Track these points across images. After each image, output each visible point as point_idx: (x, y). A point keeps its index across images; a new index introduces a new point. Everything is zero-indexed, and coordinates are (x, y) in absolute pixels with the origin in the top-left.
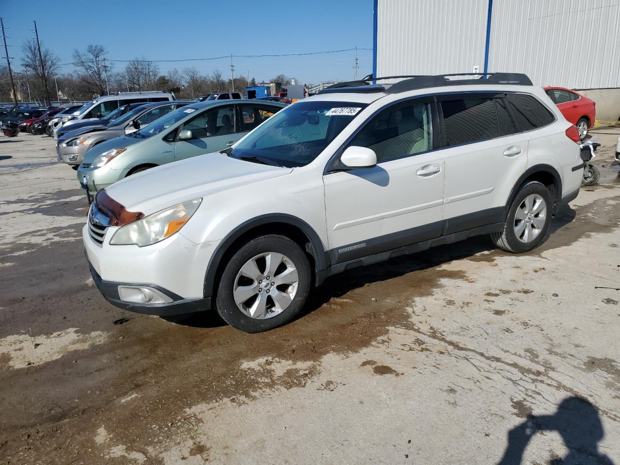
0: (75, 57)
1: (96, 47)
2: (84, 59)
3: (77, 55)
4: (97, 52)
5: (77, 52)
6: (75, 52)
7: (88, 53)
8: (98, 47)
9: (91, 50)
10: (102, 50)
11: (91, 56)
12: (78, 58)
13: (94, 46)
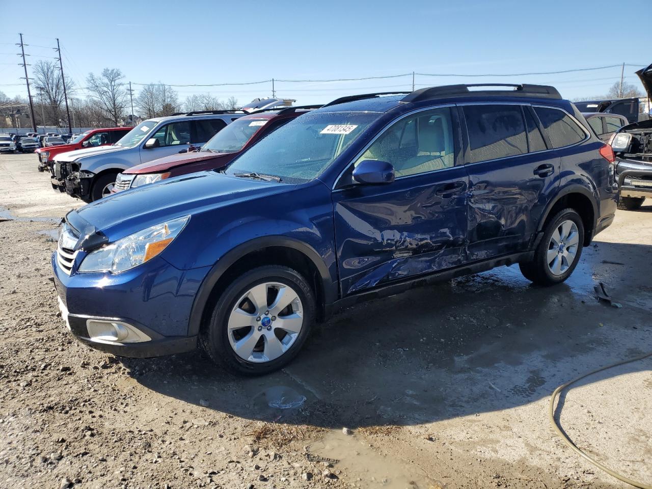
0: (89, 81)
1: (113, 70)
2: (98, 82)
3: (92, 78)
4: (113, 76)
5: (92, 76)
6: (89, 75)
7: (104, 78)
8: (115, 71)
9: (106, 73)
10: (119, 75)
11: (106, 81)
12: (92, 82)
13: (110, 69)
